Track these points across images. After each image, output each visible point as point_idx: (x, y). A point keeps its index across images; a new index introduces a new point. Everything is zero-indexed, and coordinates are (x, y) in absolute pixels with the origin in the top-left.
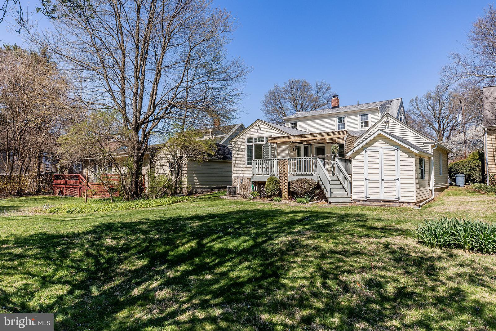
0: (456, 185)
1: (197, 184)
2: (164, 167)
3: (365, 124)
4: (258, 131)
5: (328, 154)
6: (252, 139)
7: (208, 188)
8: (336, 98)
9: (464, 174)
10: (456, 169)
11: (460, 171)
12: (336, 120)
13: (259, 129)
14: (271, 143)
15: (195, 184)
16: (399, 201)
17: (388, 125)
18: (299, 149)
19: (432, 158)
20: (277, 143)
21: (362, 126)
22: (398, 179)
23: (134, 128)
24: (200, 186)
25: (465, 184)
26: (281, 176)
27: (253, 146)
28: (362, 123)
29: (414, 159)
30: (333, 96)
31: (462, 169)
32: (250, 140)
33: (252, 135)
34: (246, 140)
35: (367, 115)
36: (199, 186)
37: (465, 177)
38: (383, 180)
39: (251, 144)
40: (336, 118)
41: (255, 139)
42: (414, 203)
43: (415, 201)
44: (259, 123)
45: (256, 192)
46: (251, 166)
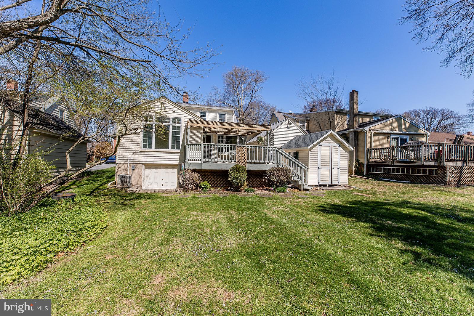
4: (161, 110)
6: (151, 118)
12: (199, 114)
13: (163, 107)
16: (339, 184)
22: (339, 168)
27: (154, 126)
28: (220, 120)
29: (348, 154)
32: (148, 119)
35: (224, 114)
38: (333, 169)
39: (150, 123)
44: (163, 101)
45: (206, 183)
46: (151, 150)
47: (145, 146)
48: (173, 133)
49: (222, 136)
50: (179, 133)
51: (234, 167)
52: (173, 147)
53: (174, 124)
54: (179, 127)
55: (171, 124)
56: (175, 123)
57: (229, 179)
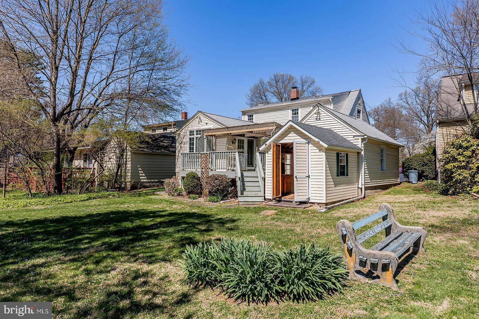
0: (409, 182)
1: (143, 178)
2: (111, 160)
4: (199, 123)
6: (193, 132)
7: (157, 182)
8: (295, 89)
9: (417, 170)
10: (409, 164)
11: (413, 167)
12: (290, 112)
13: (200, 121)
14: (206, 136)
15: (141, 178)
16: (310, 201)
17: (320, 116)
18: (241, 142)
19: (363, 153)
20: (215, 135)
22: (309, 177)
23: (52, 119)
24: (147, 180)
25: (419, 180)
26: (203, 172)
27: (195, 138)
29: (324, 154)
30: (293, 88)
31: (415, 165)
32: (191, 133)
33: (194, 128)
34: (188, 133)
36: (145, 180)
37: (419, 173)
38: (296, 178)
39: (192, 136)
40: (290, 110)
41: (197, 131)
42: (324, 203)
43: (324, 202)
44: (200, 115)
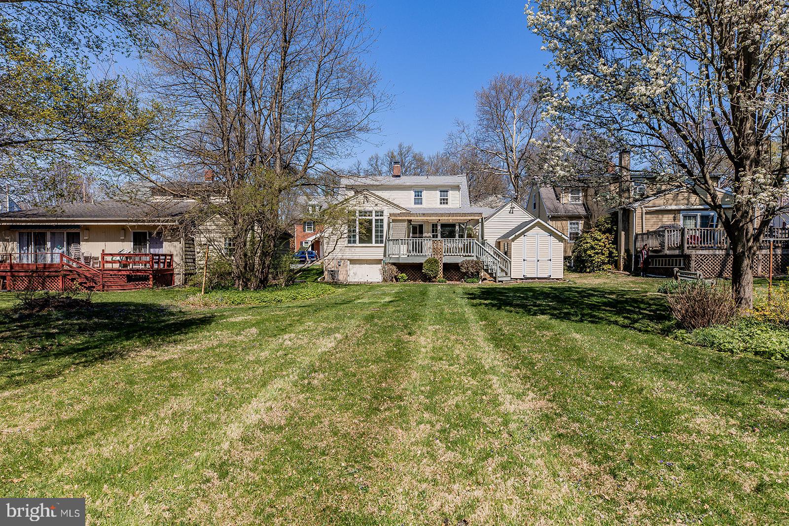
2: (214, 243)
3: (444, 201)
4: (363, 203)
5: (428, 233)
6: (355, 212)
12: (412, 193)
13: (365, 200)
16: (550, 278)
17: (513, 210)
21: (441, 203)
22: (550, 260)
27: (358, 220)
28: (441, 200)
32: (351, 213)
33: (355, 208)
35: (448, 191)
38: (538, 261)
39: (353, 217)
41: (360, 212)
44: (366, 194)
45: (404, 275)
46: (355, 245)
47: (349, 242)
48: (377, 226)
49: (436, 224)
50: (382, 226)
51: (427, 260)
52: (377, 242)
53: (377, 218)
54: (382, 220)
55: (374, 218)
56: (378, 216)
57: (423, 271)
